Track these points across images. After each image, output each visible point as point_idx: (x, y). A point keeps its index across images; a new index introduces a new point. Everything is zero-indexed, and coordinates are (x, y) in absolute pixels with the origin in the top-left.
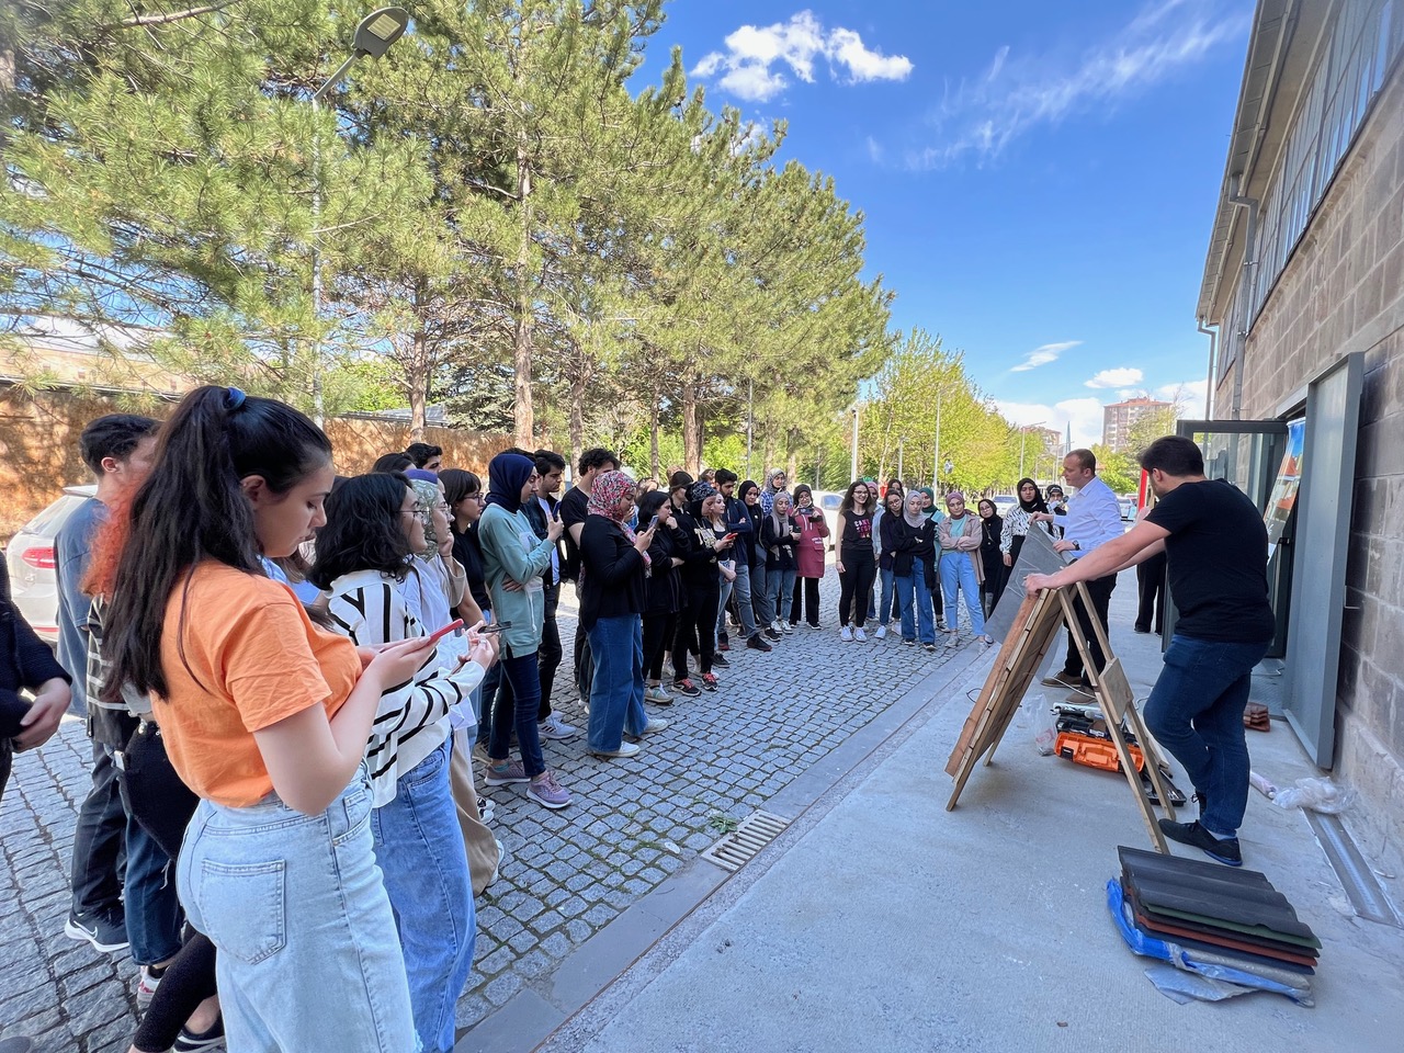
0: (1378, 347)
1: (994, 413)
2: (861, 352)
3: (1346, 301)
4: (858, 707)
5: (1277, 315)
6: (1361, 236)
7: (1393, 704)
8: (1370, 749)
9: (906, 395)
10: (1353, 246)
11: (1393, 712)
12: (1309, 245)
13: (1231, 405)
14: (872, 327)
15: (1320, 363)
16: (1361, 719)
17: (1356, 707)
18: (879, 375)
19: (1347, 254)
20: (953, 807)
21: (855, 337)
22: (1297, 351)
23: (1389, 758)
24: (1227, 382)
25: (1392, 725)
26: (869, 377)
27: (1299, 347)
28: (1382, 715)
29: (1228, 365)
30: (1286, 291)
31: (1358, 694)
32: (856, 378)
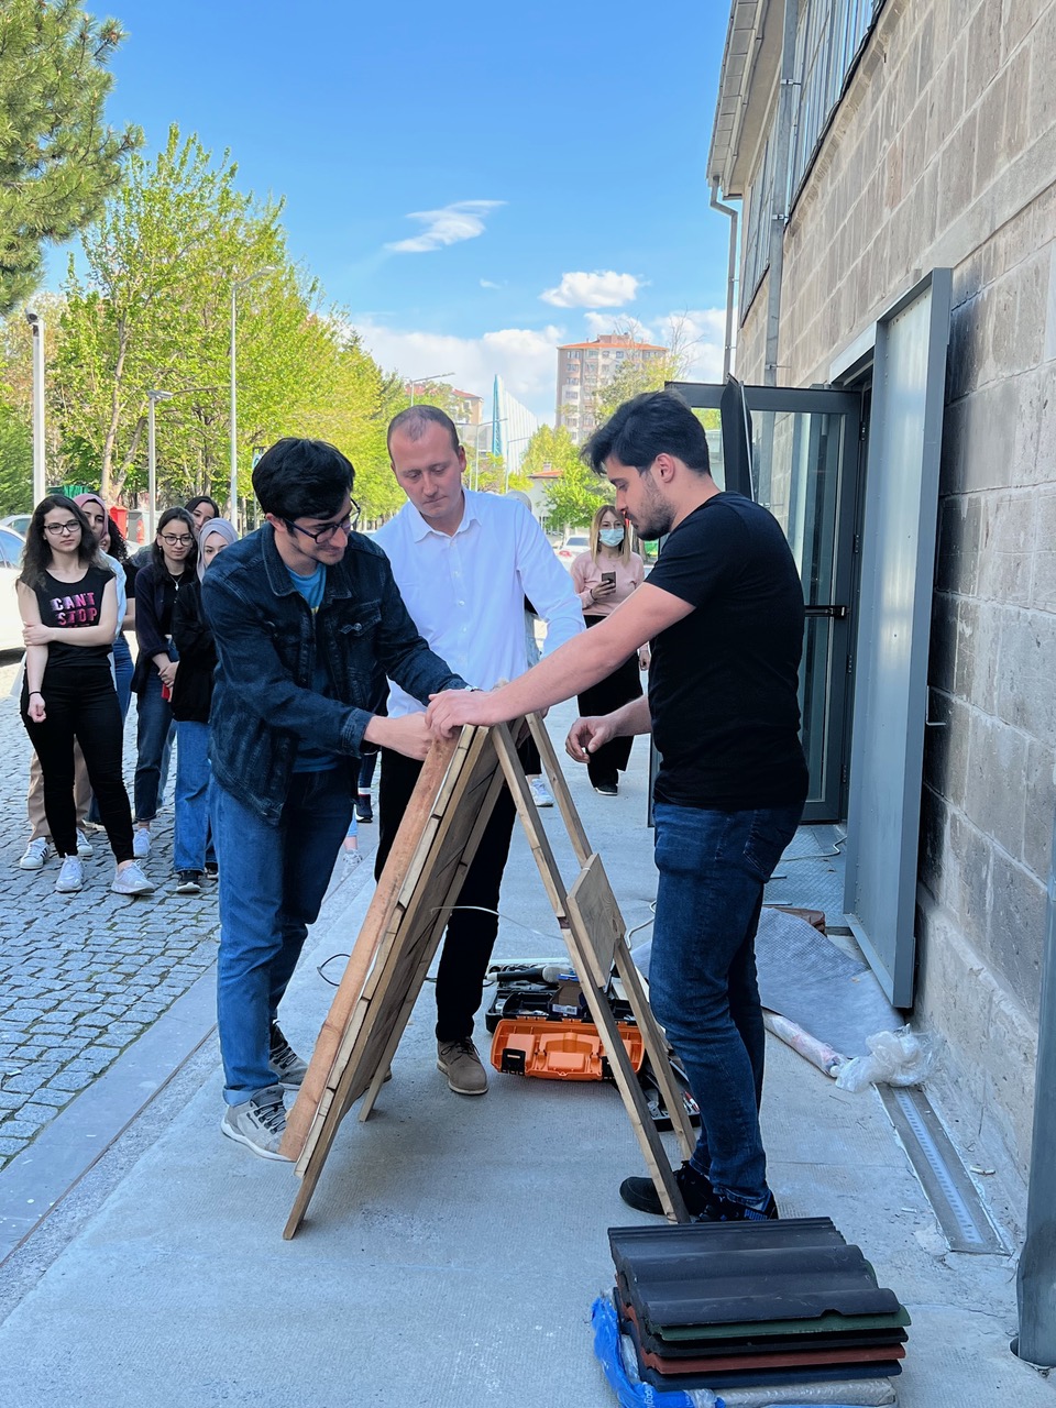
0: (968, 263)
1: (353, 345)
2: (46, 167)
3: (926, 173)
4: (72, 1041)
5: (830, 189)
6: (948, 56)
7: (989, 881)
8: (962, 963)
9: (158, 287)
10: (936, 73)
11: (989, 897)
12: (875, 61)
13: (763, 355)
14: (67, 109)
15: (892, 287)
16: (951, 916)
17: (942, 897)
18: (92, 229)
19: (928, 87)
20: (300, 1226)
21: (25, 128)
22: (859, 260)
23: (986, 975)
24: (756, 312)
25: (989, 918)
26: (65, 235)
27: (862, 253)
28: (976, 905)
29: (758, 279)
30: (843, 145)
31: (945, 873)
32: (32, 233)
